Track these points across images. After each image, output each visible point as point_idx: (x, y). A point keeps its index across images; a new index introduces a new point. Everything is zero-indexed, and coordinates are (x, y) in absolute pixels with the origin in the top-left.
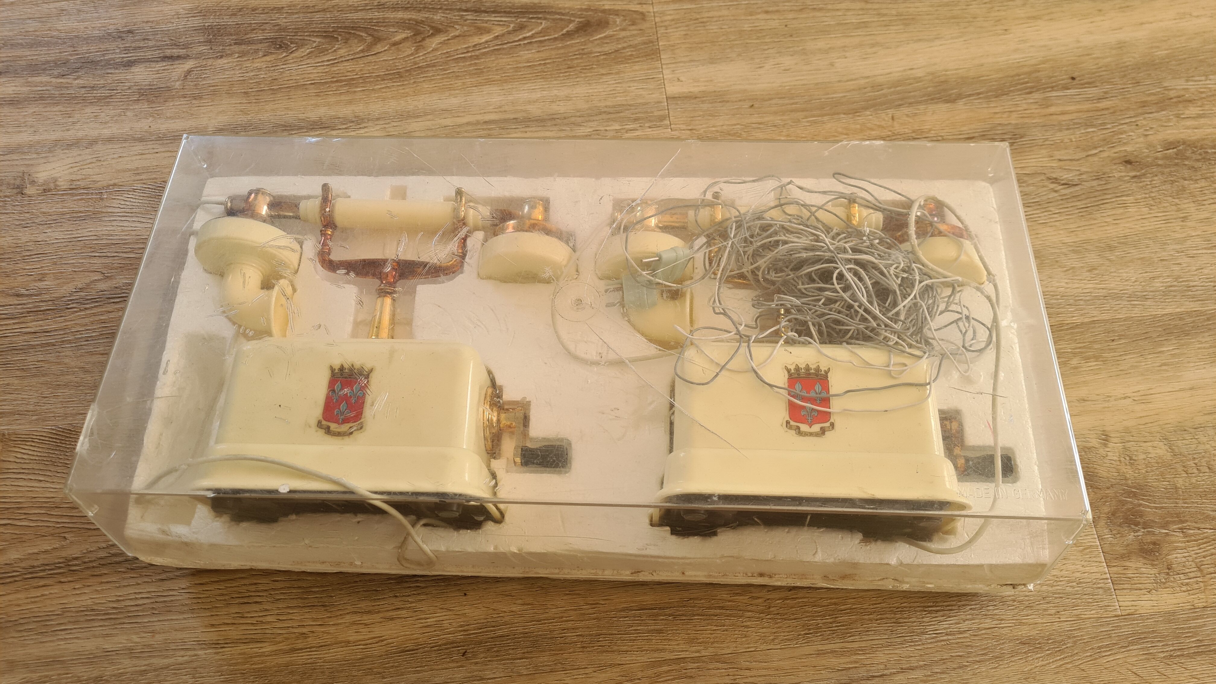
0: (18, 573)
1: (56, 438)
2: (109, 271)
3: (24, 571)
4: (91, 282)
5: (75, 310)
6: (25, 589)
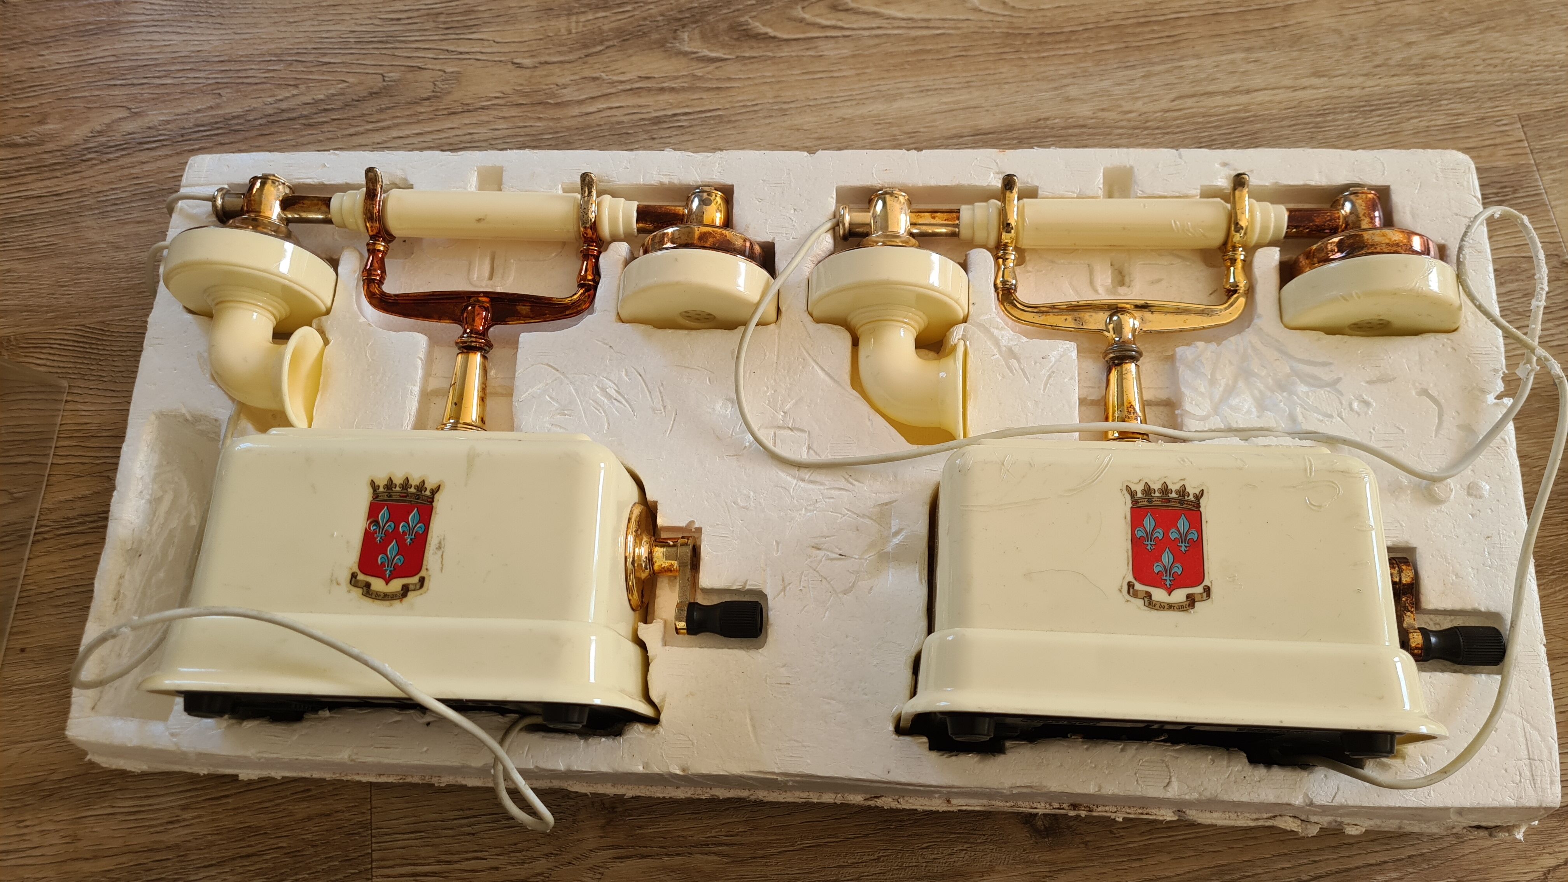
0: (47, 529)
1: (83, 342)
2: (138, 105)
3: (56, 526)
4: (113, 122)
5: (94, 162)
6: (60, 549)
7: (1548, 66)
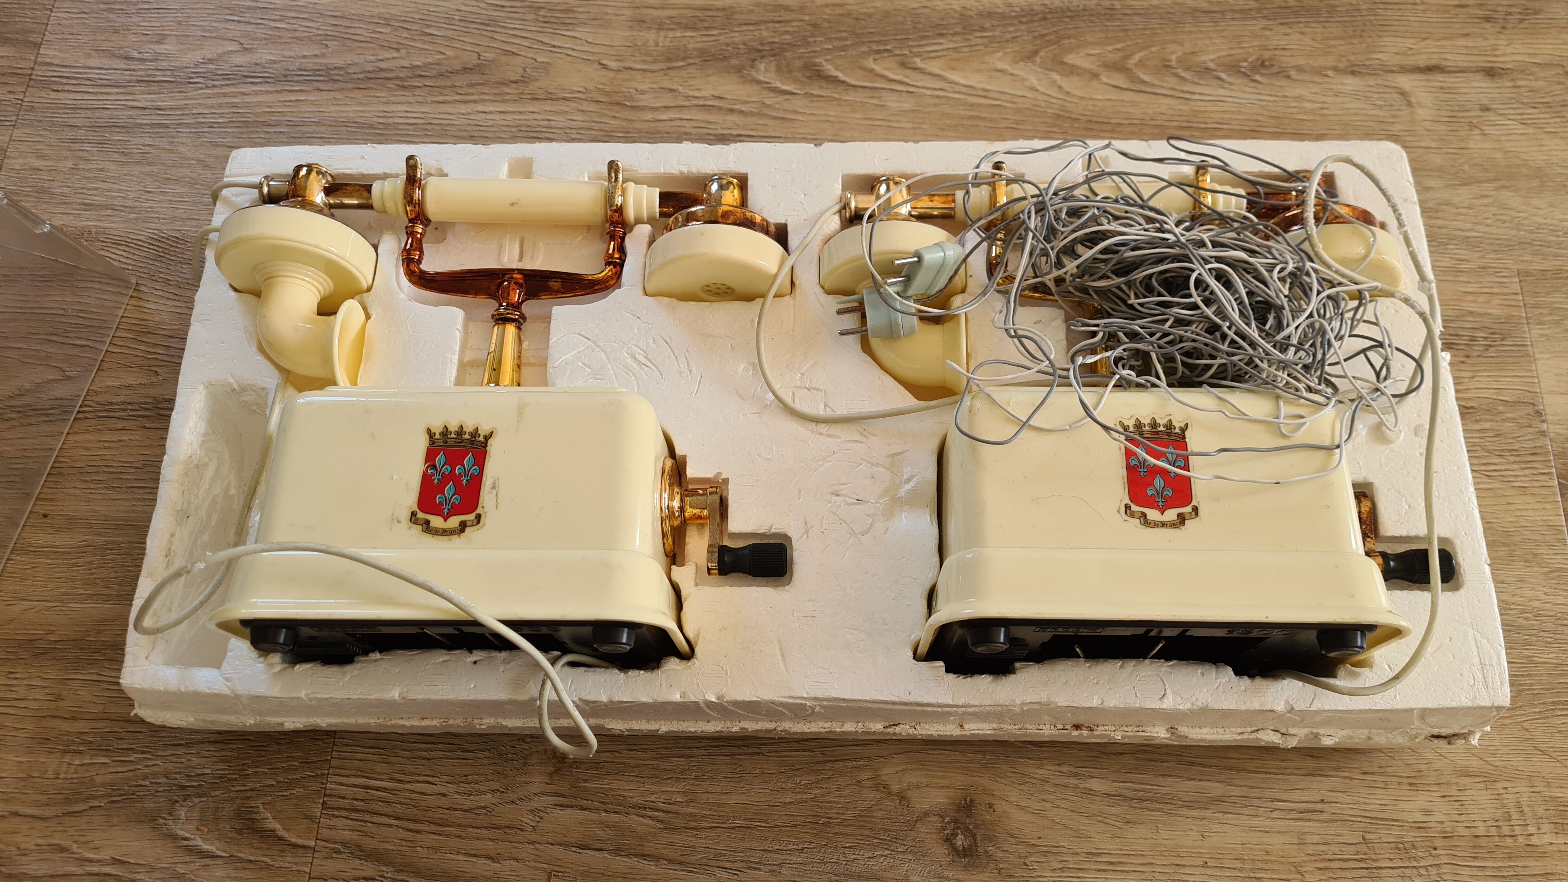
0: (90, 409)
1: (158, 246)
2: (250, 42)
3: (99, 407)
4: (225, 53)
5: (200, 85)
6: (98, 430)
7: (1553, 231)
